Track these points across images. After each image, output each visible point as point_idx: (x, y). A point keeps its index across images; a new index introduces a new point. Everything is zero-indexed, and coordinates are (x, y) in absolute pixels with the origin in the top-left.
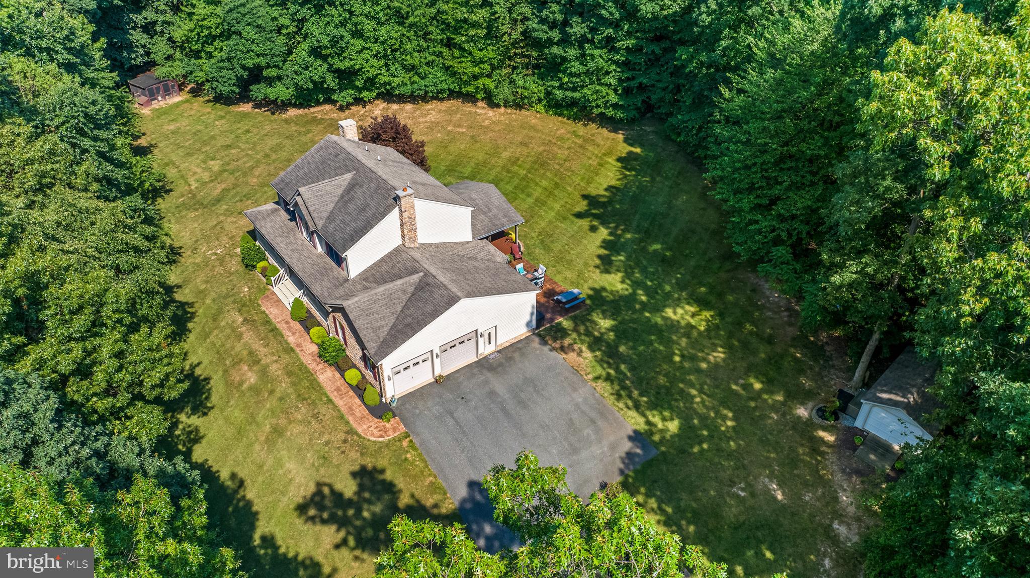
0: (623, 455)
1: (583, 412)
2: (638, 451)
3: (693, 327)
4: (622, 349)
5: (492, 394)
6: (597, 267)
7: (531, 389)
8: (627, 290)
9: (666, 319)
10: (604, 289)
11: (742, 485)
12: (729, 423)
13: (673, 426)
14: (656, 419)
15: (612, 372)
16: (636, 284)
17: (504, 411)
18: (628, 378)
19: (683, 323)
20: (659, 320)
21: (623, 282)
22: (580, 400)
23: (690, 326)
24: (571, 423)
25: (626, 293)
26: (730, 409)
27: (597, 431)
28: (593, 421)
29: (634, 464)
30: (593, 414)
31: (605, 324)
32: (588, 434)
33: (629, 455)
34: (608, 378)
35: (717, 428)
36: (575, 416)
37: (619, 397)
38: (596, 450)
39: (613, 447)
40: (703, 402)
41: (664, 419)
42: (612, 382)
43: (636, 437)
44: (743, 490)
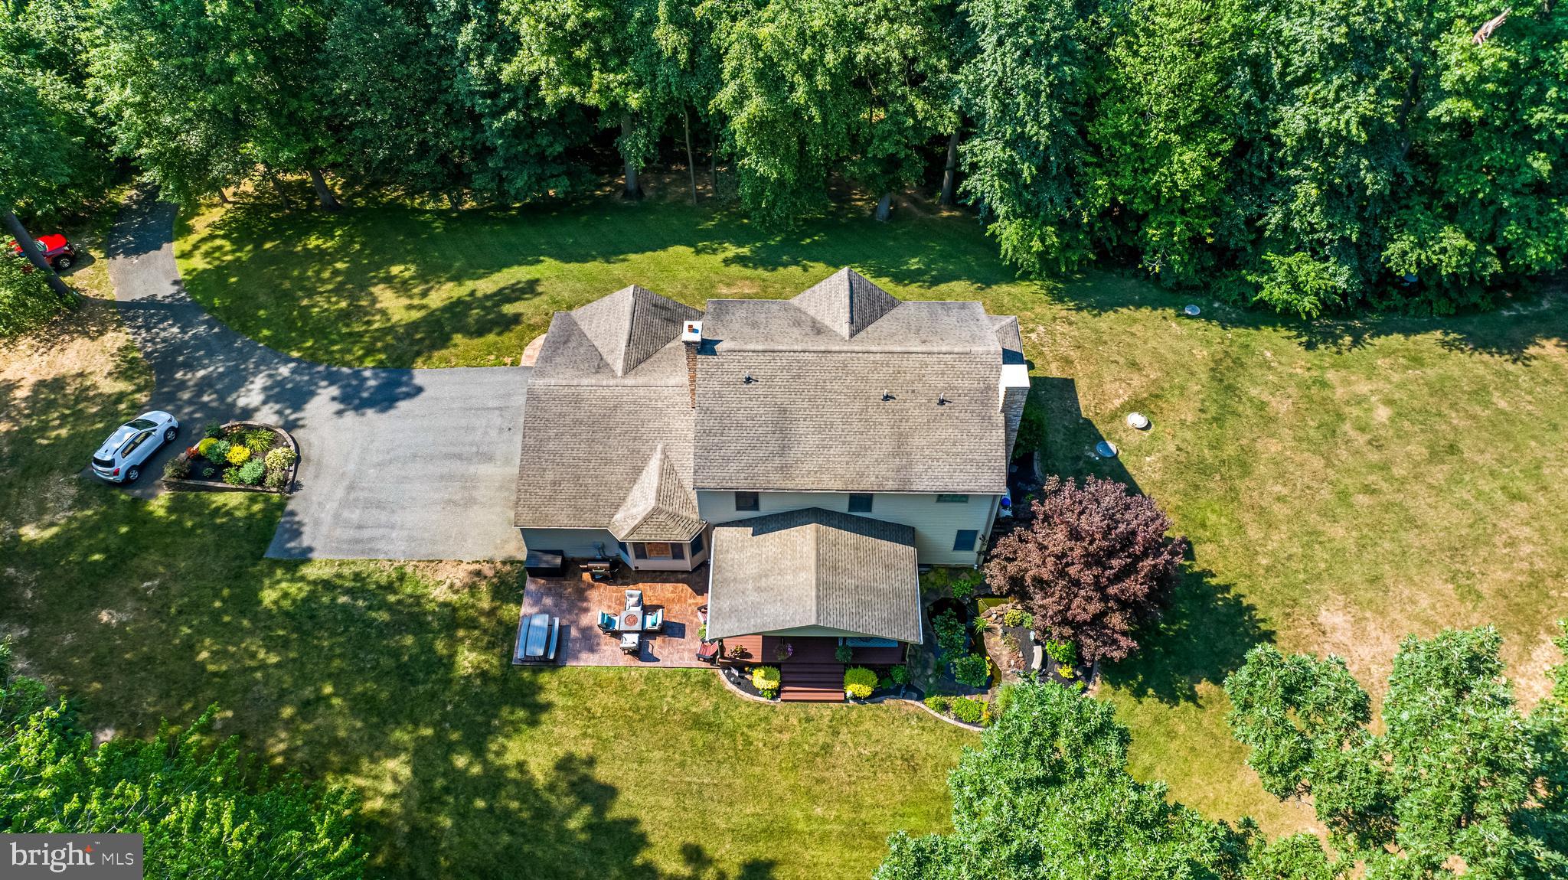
0: (304, 529)
1: (379, 526)
2: (292, 545)
3: (344, 770)
4: (409, 640)
5: (488, 458)
6: (591, 762)
7: (457, 497)
8: (498, 754)
9: (394, 751)
10: (533, 723)
11: (150, 593)
12: (204, 655)
13: (268, 596)
14: (293, 589)
15: (392, 598)
16: (494, 781)
17: (459, 457)
18: (370, 608)
19: (365, 765)
20: (400, 735)
21: (521, 766)
22: (394, 535)
23: (348, 768)
24: (380, 505)
25: (494, 747)
26: (215, 674)
27: (347, 524)
28: (360, 527)
29: (287, 531)
30: (366, 534)
31: (467, 660)
32: (353, 512)
33: (297, 534)
34: (390, 588)
35: (215, 636)
36: (383, 517)
37: (357, 577)
38: (331, 506)
39: (317, 523)
40: (253, 656)
41: (286, 595)
42: (379, 587)
43: (304, 557)
44: (148, 588)
